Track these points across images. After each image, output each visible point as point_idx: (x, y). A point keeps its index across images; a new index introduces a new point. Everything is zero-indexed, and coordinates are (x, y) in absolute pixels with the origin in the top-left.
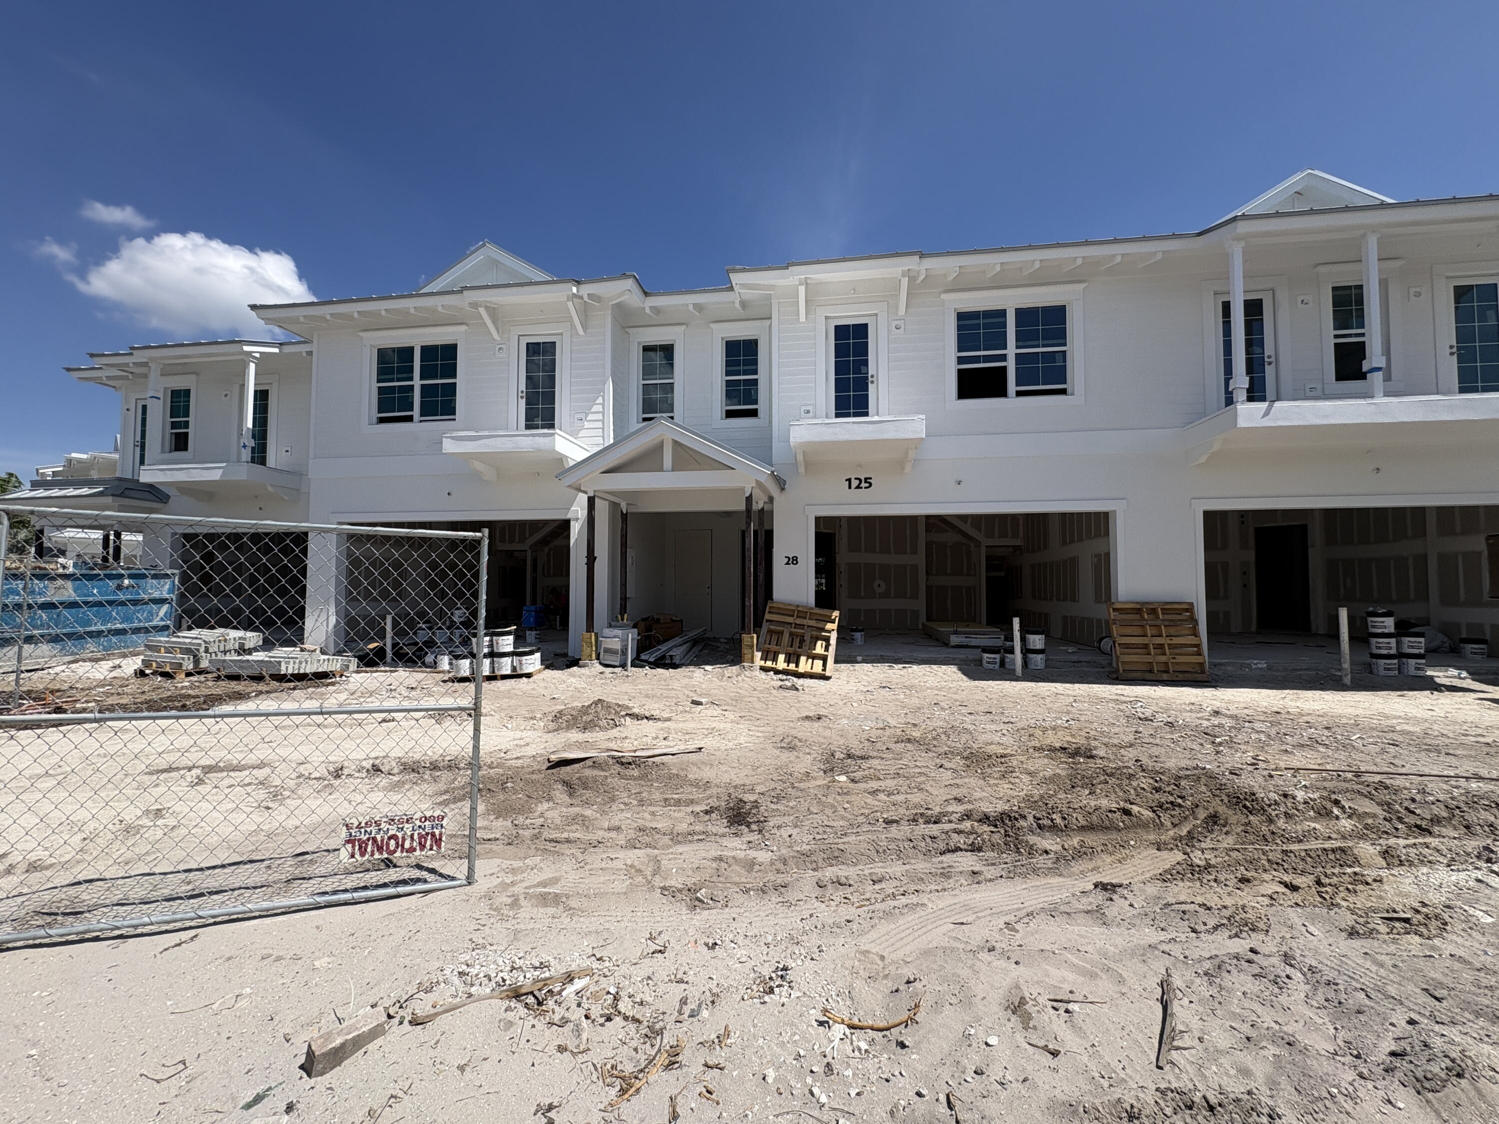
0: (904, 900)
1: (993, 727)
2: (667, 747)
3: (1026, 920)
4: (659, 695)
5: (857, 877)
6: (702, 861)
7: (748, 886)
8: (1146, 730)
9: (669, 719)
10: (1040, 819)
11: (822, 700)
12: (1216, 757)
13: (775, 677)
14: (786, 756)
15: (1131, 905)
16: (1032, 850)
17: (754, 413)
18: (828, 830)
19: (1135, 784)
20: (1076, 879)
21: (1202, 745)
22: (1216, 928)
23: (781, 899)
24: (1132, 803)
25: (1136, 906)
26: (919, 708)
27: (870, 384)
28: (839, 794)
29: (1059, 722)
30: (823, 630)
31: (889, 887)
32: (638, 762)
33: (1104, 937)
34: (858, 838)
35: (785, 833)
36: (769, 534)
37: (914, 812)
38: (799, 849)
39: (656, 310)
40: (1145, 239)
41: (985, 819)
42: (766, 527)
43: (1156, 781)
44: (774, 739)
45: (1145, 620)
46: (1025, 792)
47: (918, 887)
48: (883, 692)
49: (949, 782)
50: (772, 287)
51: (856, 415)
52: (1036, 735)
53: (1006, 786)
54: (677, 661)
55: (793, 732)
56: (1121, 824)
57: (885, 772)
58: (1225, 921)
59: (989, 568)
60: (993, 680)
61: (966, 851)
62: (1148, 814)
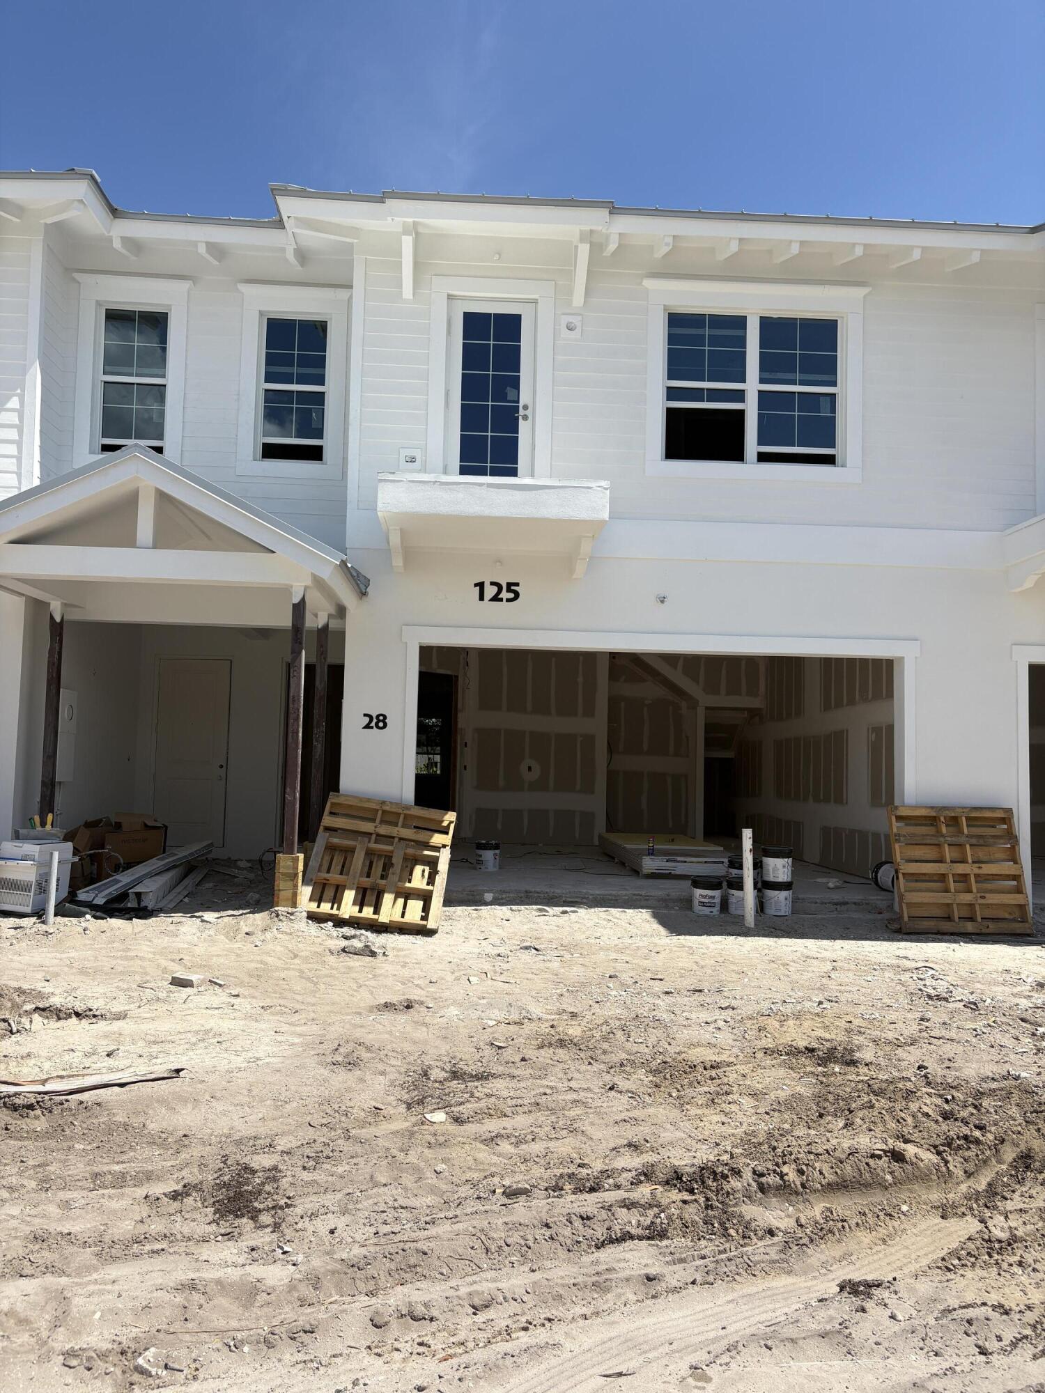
0: (524, 1339)
1: (704, 1016)
2: (111, 1070)
3: (725, 1359)
4: (107, 969)
5: (445, 1303)
6: (155, 1294)
7: (239, 1336)
8: (937, 1015)
9: (121, 1016)
10: (762, 1175)
11: (417, 972)
12: (1036, 1058)
13: (335, 932)
14: (341, 1079)
15: (893, 1317)
16: (748, 1231)
17: (315, 454)
18: (404, 1214)
19: (914, 1106)
20: (815, 1278)
21: (1017, 1039)
22: (1014, 1345)
23: (301, 1357)
24: (906, 1141)
25: (900, 1317)
26: (584, 985)
27: (521, 421)
28: (430, 1145)
29: (807, 1004)
30: (427, 846)
31: (499, 1316)
32: (48, 1104)
33: (846, 1376)
34: (456, 1227)
35: (323, 1225)
36: (337, 673)
37: (558, 1172)
38: (344, 1256)
39: (134, 245)
40: (955, 227)
41: (675, 1179)
42: (331, 660)
43: (947, 1101)
44: (321, 1049)
45: (943, 836)
46: (744, 1127)
47: (554, 1313)
48: (526, 956)
49: (622, 1116)
50: (355, 231)
51: (495, 472)
52: (769, 1028)
53: (716, 1118)
54: (149, 902)
55: (359, 1034)
56: (889, 1177)
57: (514, 1102)
58: (1028, 1332)
59: (709, 744)
60: (708, 934)
61: (640, 1238)
62: (929, 1157)
